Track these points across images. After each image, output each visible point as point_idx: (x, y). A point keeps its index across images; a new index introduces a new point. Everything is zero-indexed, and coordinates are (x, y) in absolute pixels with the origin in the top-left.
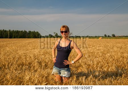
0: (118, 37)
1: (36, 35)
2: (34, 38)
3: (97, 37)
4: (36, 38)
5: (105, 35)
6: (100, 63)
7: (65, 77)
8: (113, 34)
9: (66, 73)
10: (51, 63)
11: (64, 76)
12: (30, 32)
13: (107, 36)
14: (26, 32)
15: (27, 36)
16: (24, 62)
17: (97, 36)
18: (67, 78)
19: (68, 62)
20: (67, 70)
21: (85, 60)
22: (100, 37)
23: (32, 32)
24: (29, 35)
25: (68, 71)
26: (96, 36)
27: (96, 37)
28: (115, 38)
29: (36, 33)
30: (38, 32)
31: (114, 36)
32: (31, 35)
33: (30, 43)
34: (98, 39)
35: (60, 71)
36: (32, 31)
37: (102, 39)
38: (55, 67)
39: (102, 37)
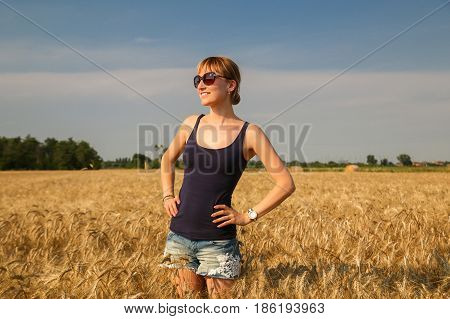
0: (422, 165)
1: (77, 157)
2: (69, 169)
3: (336, 165)
4: (79, 167)
5: (371, 160)
6: (361, 239)
7: (216, 278)
8: (403, 153)
9: (222, 258)
10: (150, 241)
11: (212, 272)
12: (52, 142)
13: (379, 163)
14: (33, 143)
15: (38, 162)
16: (33, 236)
17: (337, 162)
18: (224, 280)
19: (231, 215)
20: (226, 247)
21: (297, 228)
22: (350, 164)
23: (63, 143)
24: (47, 156)
25: (230, 252)
26: (331, 163)
27: (332, 165)
28: (410, 169)
29: (77, 147)
30: (85, 145)
31: (406, 162)
32: (58, 156)
33: (54, 183)
34: (341, 171)
35: (196, 251)
36: (60, 139)
37: (357, 170)
38: (175, 237)
39: (359, 165)
